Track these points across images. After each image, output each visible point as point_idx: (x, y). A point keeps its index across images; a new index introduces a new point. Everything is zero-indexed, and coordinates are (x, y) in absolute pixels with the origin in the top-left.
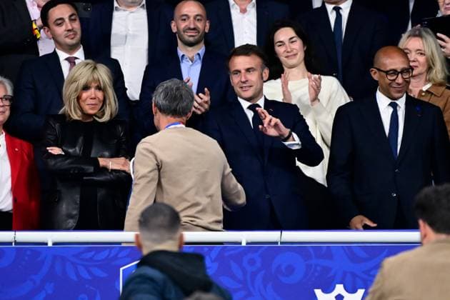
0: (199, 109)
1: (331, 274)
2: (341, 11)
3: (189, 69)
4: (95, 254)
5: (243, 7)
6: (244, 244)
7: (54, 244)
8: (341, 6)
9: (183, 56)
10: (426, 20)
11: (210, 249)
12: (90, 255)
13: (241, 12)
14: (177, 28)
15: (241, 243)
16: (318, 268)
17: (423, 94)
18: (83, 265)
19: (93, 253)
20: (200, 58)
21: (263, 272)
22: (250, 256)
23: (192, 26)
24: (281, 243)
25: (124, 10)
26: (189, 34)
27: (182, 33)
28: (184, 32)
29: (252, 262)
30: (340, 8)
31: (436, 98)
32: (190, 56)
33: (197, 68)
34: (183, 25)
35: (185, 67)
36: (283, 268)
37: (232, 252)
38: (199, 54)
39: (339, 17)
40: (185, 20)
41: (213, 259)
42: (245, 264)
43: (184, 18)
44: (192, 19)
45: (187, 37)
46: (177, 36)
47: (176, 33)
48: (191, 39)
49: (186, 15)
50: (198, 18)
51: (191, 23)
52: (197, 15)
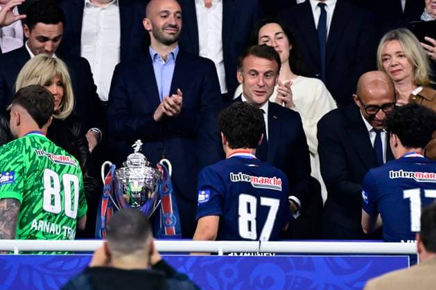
0: (170, 111)
1: (312, 286)
2: (326, 8)
3: (162, 69)
4: (64, 263)
5: (208, 2)
6: (221, 254)
7: (21, 252)
8: (326, 2)
9: (156, 55)
12: (58, 264)
13: (206, 6)
14: (154, 25)
15: (217, 254)
16: (299, 280)
17: (414, 98)
18: (51, 275)
19: (61, 262)
20: (174, 58)
21: (240, 284)
22: (227, 266)
23: (174, 23)
24: (260, 253)
25: (96, 7)
26: (169, 32)
27: (161, 30)
28: (163, 29)
29: (229, 273)
30: (325, 5)
31: (427, 102)
32: (164, 55)
33: (171, 68)
34: (161, 22)
35: (157, 66)
36: (262, 280)
37: (208, 263)
38: (172, 53)
39: (324, 14)
40: (165, 17)
41: (188, 269)
42: (222, 275)
43: (164, 14)
44: (172, 15)
45: (167, 34)
46: (151, 33)
47: (151, 30)
48: (171, 37)
49: (166, 12)
50: (178, 15)
51: (172, 20)
52: (178, 12)
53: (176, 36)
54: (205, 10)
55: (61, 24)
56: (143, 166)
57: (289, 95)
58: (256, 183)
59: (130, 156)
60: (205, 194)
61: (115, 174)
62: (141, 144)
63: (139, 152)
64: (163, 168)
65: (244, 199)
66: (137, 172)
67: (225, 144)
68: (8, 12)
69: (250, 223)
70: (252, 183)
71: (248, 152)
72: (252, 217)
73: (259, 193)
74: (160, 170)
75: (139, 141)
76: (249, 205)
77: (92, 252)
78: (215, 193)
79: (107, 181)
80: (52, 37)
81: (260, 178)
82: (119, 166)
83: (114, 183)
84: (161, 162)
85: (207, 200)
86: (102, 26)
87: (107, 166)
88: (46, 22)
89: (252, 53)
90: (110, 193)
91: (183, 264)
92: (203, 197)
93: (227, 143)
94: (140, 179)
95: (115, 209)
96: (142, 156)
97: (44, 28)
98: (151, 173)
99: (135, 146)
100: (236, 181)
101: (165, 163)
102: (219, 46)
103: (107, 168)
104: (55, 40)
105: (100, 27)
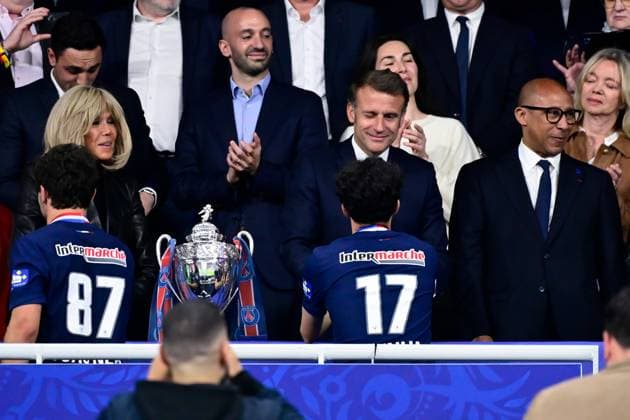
0: (240, 164)
1: (448, 407)
3: (245, 108)
4: (105, 376)
5: (304, 13)
6: (321, 362)
7: (45, 361)
8: (468, 16)
9: (237, 89)
10: (589, 36)
11: (273, 369)
12: (97, 377)
13: (301, 19)
14: (233, 50)
15: (316, 361)
16: (430, 398)
17: (606, 151)
18: (87, 392)
19: (101, 375)
20: (261, 93)
21: (349, 403)
22: (330, 379)
23: (260, 46)
24: (376, 361)
25: (149, 21)
26: (255, 58)
27: (244, 57)
28: (247, 55)
29: (333, 389)
30: (467, 19)
31: (623, 159)
32: (247, 89)
33: (256, 106)
34: (244, 46)
35: (238, 105)
36: (378, 397)
37: (304, 374)
38: (259, 86)
39: (465, 32)
41: (277, 384)
42: (323, 391)
43: (247, 34)
44: (257, 35)
45: (253, 62)
46: (231, 61)
47: (230, 57)
48: (259, 65)
49: (249, 31)
50: (266, 33)
51: (258, 42)
52: (264, 29)
53: (265, 62)
54: (301, 25)
55: (99, 48)
56: (214, 241)
57: (420, 141)
58: (91, 256)
59: (197, 228)
60: (21, 275)
61: (175, 251)
62: (212, 210)
63: (209, 221)
64: (241, 243)
65: (76, 279)
66: (205, 249)
67: (46, 202)
68: (24, 30)
69: (82, 313)
70: (86, 257)
71: (79, 214)
72: (86, 304)
73: (93, 270)
74: (237, 246)
75: (209, 206)
76: (81, 287)
77: (149, 360)
78: (37, 274)
79: (163, 261)
80: (87, 67)
81: (97, 250)
82: (181, 241)
83: (173, 265)
84: (239, 235)
85: (24, 283)
86: (157, 48)
87: (164, 241)
88: (79, 47)
89: (370, 84)
90: (169, 278)
91: (269, 375)
92: (18, 279)
93: (49, 201)
94: (210, 259)
95: (176, 301)
96: (212, 228)
97: (75, 56)
98: (226, 250)
99: (203, 214)
100: (66, 254)
101: (244, 237)
102: (321, 74)
103: (165, 243)
104: (91, 70)
105: (154, 49)
